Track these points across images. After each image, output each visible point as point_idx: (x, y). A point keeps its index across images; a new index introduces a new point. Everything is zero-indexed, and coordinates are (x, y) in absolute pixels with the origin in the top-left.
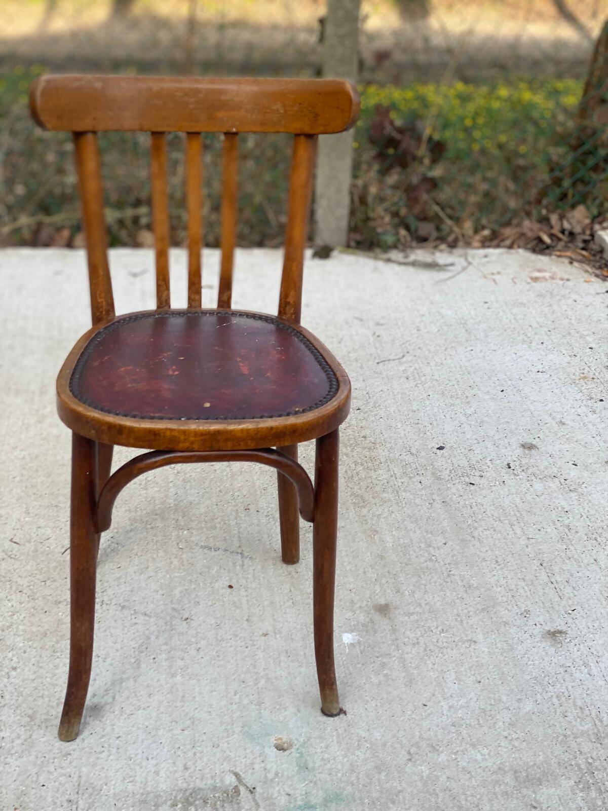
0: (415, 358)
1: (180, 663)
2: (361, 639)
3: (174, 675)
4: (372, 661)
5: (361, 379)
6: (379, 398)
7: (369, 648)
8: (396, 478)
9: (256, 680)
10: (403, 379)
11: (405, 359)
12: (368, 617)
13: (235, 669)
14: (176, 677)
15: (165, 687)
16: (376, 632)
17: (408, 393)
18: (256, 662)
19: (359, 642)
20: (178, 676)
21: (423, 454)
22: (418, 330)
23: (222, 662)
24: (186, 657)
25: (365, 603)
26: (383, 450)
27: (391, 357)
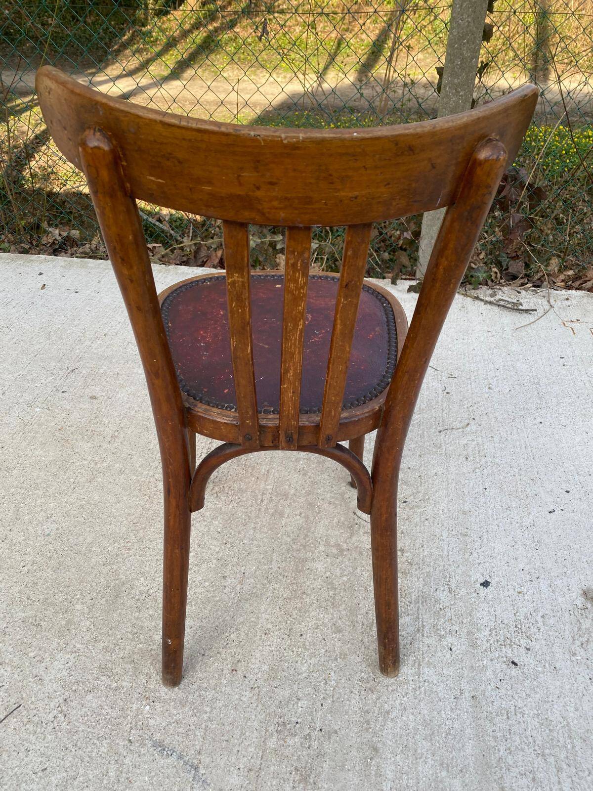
0: (480, 428)
5: (418, 453)
6: (430, 485)
8: (423, 635)
10: (462, 459)
11: (468, 429)
17: (463, 482)
21: (463, 592)
22: (489, 388)
26: (418, 579)
27: (456, 424)
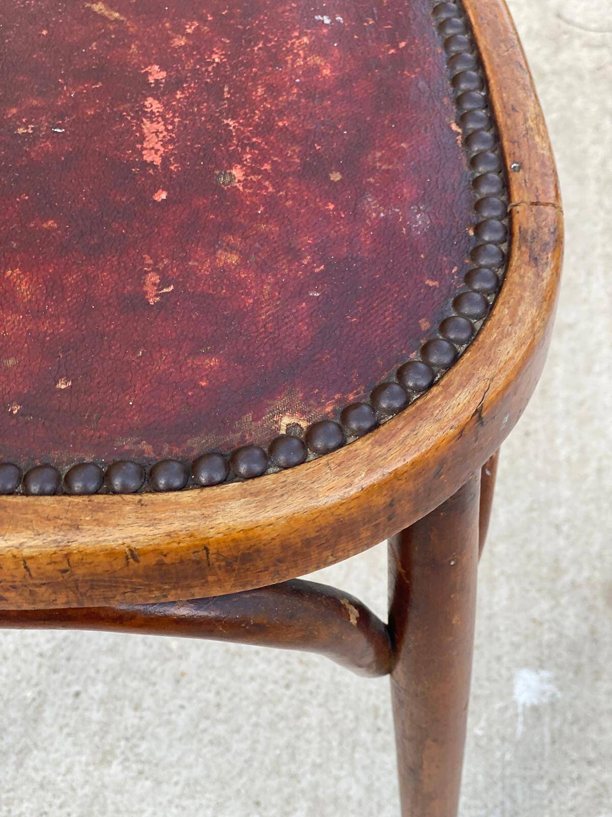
1: (130, 718)
2: (559, 695)
3: (105, 760)
4: (575, 775)
7: (575, 729)
9: (288, 801)
12: (586, 619)
13: (248, 755)
14: (110, 763)
15: (80, 793)
16: (597, 675)
18: (298, 737)
19: (552, 704)
20: (115, 763)
23: (221, 729)
24: (148, 702)
25: (586, 574)
